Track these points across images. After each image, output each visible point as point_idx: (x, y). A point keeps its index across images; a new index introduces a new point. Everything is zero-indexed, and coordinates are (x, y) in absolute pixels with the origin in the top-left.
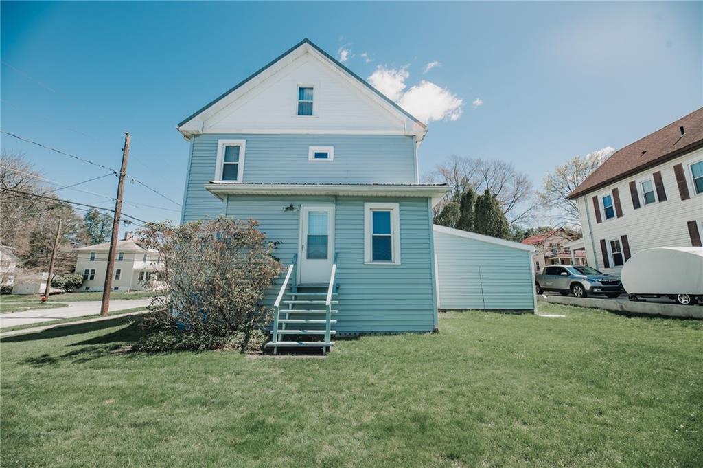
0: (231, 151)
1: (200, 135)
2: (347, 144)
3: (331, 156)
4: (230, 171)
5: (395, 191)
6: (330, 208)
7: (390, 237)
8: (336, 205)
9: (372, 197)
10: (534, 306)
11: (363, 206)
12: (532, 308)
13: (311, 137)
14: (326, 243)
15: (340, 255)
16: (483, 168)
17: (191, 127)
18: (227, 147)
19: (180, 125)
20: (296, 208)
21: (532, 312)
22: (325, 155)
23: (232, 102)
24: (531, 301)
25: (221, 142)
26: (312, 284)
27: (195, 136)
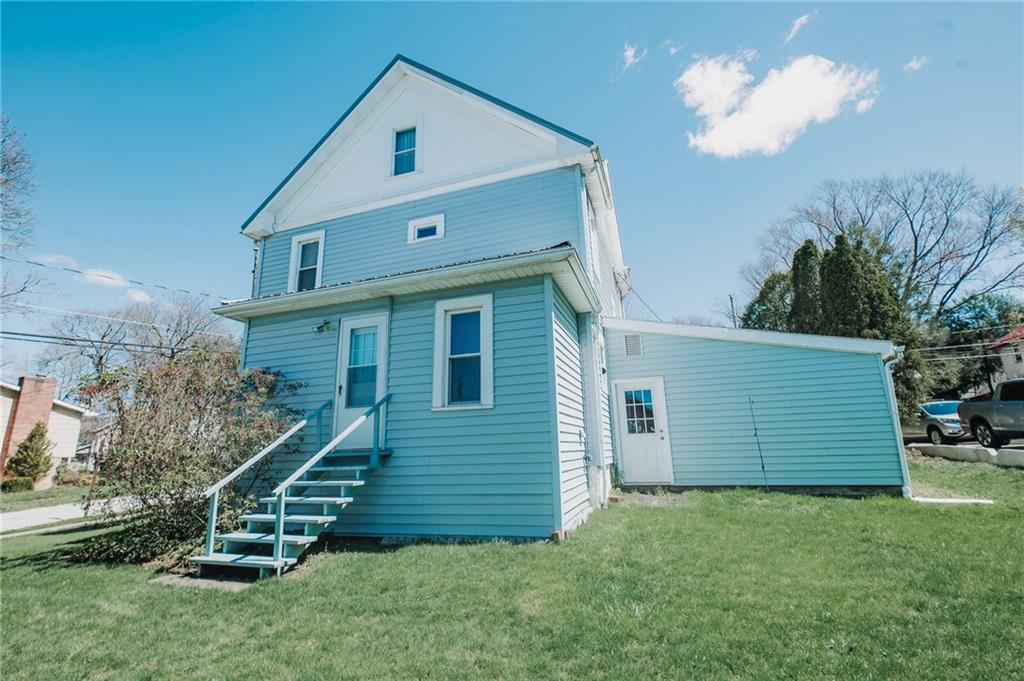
0: (308, 250)
1: (270, 236)
2: (467, 205)
3: (440, 231)
4: (306, 280)
5: (473, 274)
6: (380, 319)
7: (479, 357)
8: (392, 311)
9: (448, 289)
10: (902, 478)
11: (433, 307)
12: (897, 482)
13: (412, 205)
14: (373, 379)
15: (394, 399)
16: (897, 192)
17: (259, 226)
18: (304, 246)
19: (244, 227)
20: (335, 324)
21: (896, 491)
22: (431, 231)
23: (308, 180)
24: (895, 466)
25: (296, 239)
26: (353, 451)
27: (265, 238)
